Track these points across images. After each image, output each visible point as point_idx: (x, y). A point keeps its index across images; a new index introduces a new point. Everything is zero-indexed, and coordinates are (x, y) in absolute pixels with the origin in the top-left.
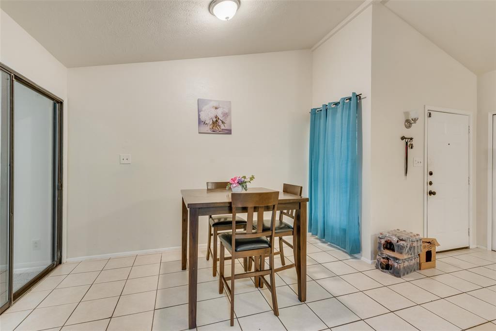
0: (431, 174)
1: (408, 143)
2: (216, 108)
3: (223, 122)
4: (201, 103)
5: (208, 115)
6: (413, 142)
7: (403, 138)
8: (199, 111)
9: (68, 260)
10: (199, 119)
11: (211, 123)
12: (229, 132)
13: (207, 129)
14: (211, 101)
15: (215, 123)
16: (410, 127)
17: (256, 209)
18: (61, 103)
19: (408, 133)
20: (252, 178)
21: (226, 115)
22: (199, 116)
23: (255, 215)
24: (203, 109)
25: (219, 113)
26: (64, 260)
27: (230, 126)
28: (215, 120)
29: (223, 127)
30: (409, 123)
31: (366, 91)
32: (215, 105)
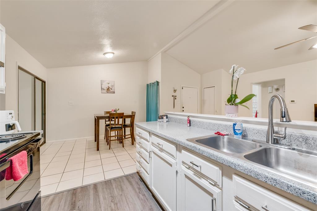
0: (183, 108)
1: (175, 97)
2: (108, 84)
3: (111, 89)
4: (102, 82)
5: (105, 86)
6: (176, 97)
7: (173, 96)
8: (101, 85)
9: (48, 142)
10: (101, 88)
11: (106, 89)
12: (114, 93)
13: (105, 91)
14: (106, 81)
15: (108, 89)
16: (175, 92)
17: (117, 118)
18: (45, 82)
19: (174, 94)
20: (119, 109)
21: (113, 86)
22: (101, 86)
23: (117, 120)
24: (103, 84)
25: (110, 85)
26: (46, 142)
27: (114, 90)
28: (108, 88)
29: (111, 91)
30: (175, 91)
31: (160, 81)
32: (108, 82)
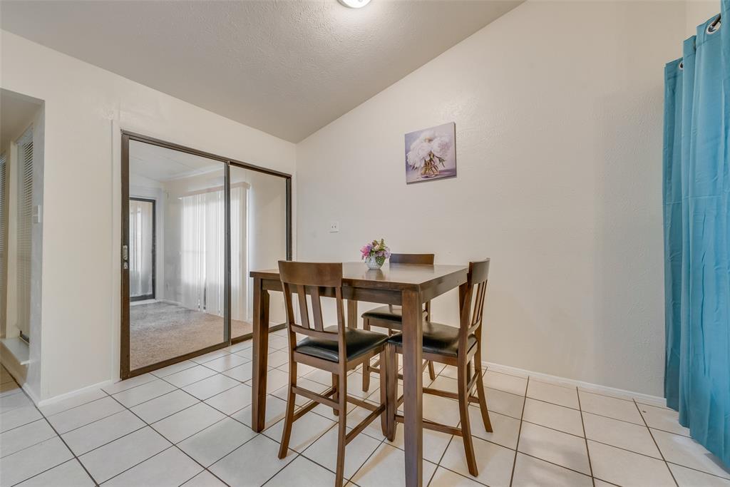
2: (430, 140)
3: (441, 160)
4: (409, 138)
5: (418, 154)
8: (407, 152)
10: (407, 163)
11: (423, 165)
12: (452, 173)
13: (417, 175)
14: (422, 131)
15: (429, 164)
21: (444, 147)
22: (407, 157)
24: (412, 147)
25: (435, 147)
28: (428, 159)
29: (441, 168)
32: (428, 137)
